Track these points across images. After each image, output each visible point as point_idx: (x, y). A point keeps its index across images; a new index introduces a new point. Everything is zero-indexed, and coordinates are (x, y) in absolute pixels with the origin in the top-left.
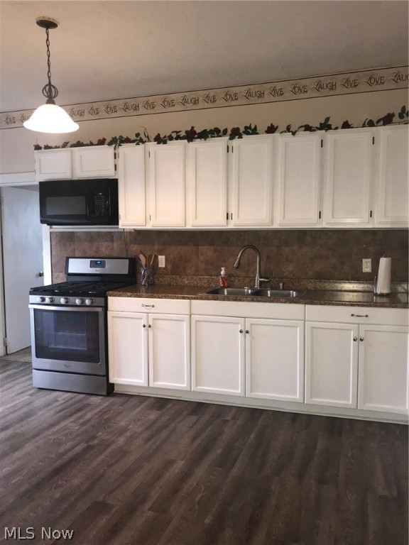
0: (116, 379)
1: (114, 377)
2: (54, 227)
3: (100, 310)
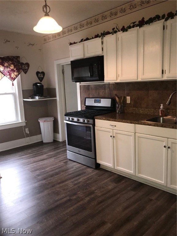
0: (99, 161)
2: (81, 83)
3: (91, 126)
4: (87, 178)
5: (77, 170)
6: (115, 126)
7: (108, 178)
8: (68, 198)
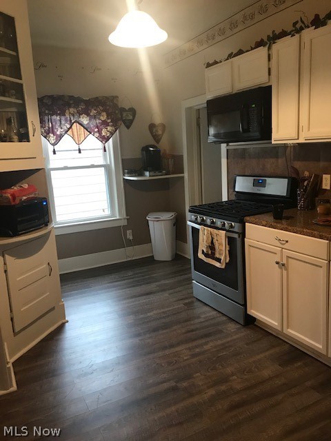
0: (253, 311)
1: (251, 309)
2: (230, 144)
3: (236, 236)
4: (223, 344)
5: (207, 324)
6: (287, 242)
7: (268, 350)
8: (173, 383)
